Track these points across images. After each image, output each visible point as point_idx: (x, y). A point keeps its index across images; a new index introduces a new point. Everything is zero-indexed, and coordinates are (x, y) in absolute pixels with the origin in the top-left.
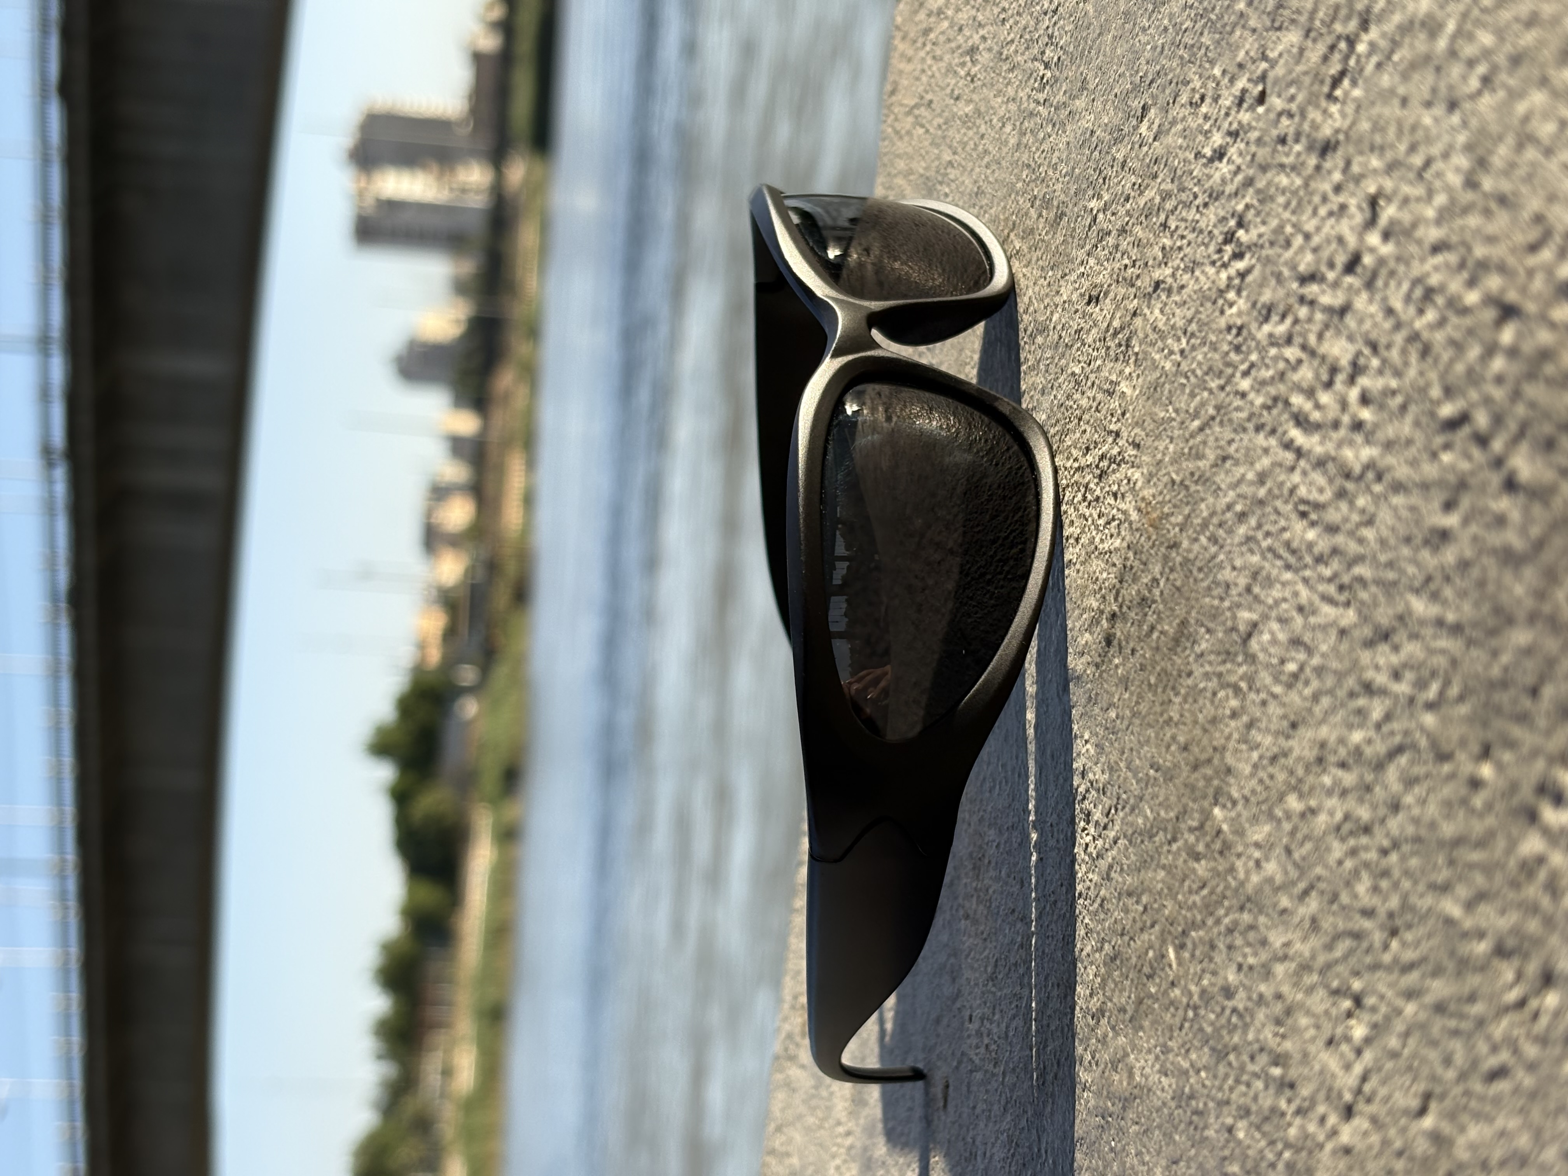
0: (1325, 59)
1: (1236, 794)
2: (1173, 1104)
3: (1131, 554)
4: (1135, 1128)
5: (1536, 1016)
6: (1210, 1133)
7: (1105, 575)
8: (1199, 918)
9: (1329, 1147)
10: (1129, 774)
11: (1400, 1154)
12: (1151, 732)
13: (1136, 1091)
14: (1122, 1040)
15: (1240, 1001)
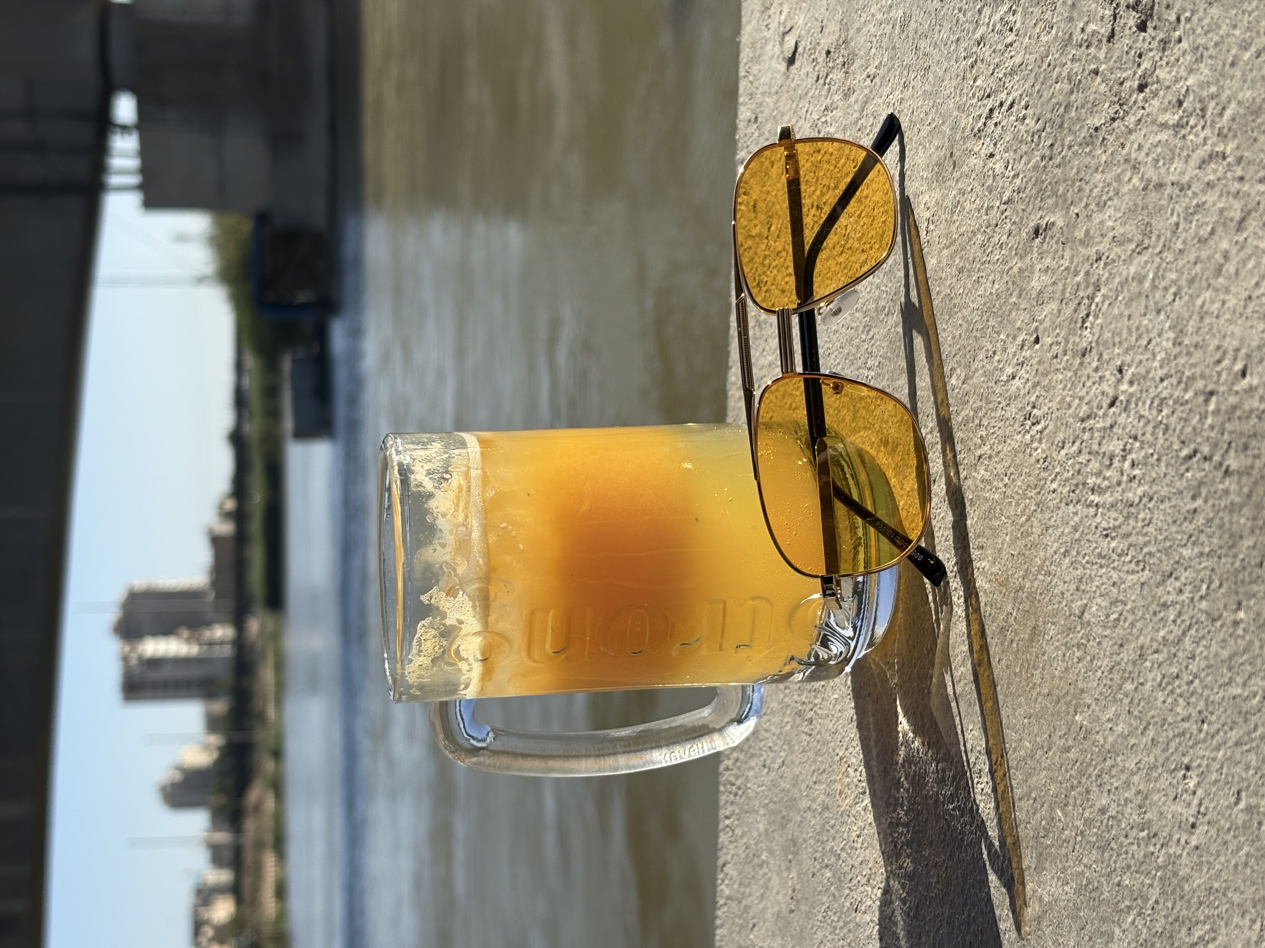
0: (1076, 310)
1: (1089, 701)
2: (1075, 897)
4: (1050, 929)
6: (1106, 895)
8: (1075, 782)
9: (1185, 853)
11: (1229, 829)
15: (1113, 811)
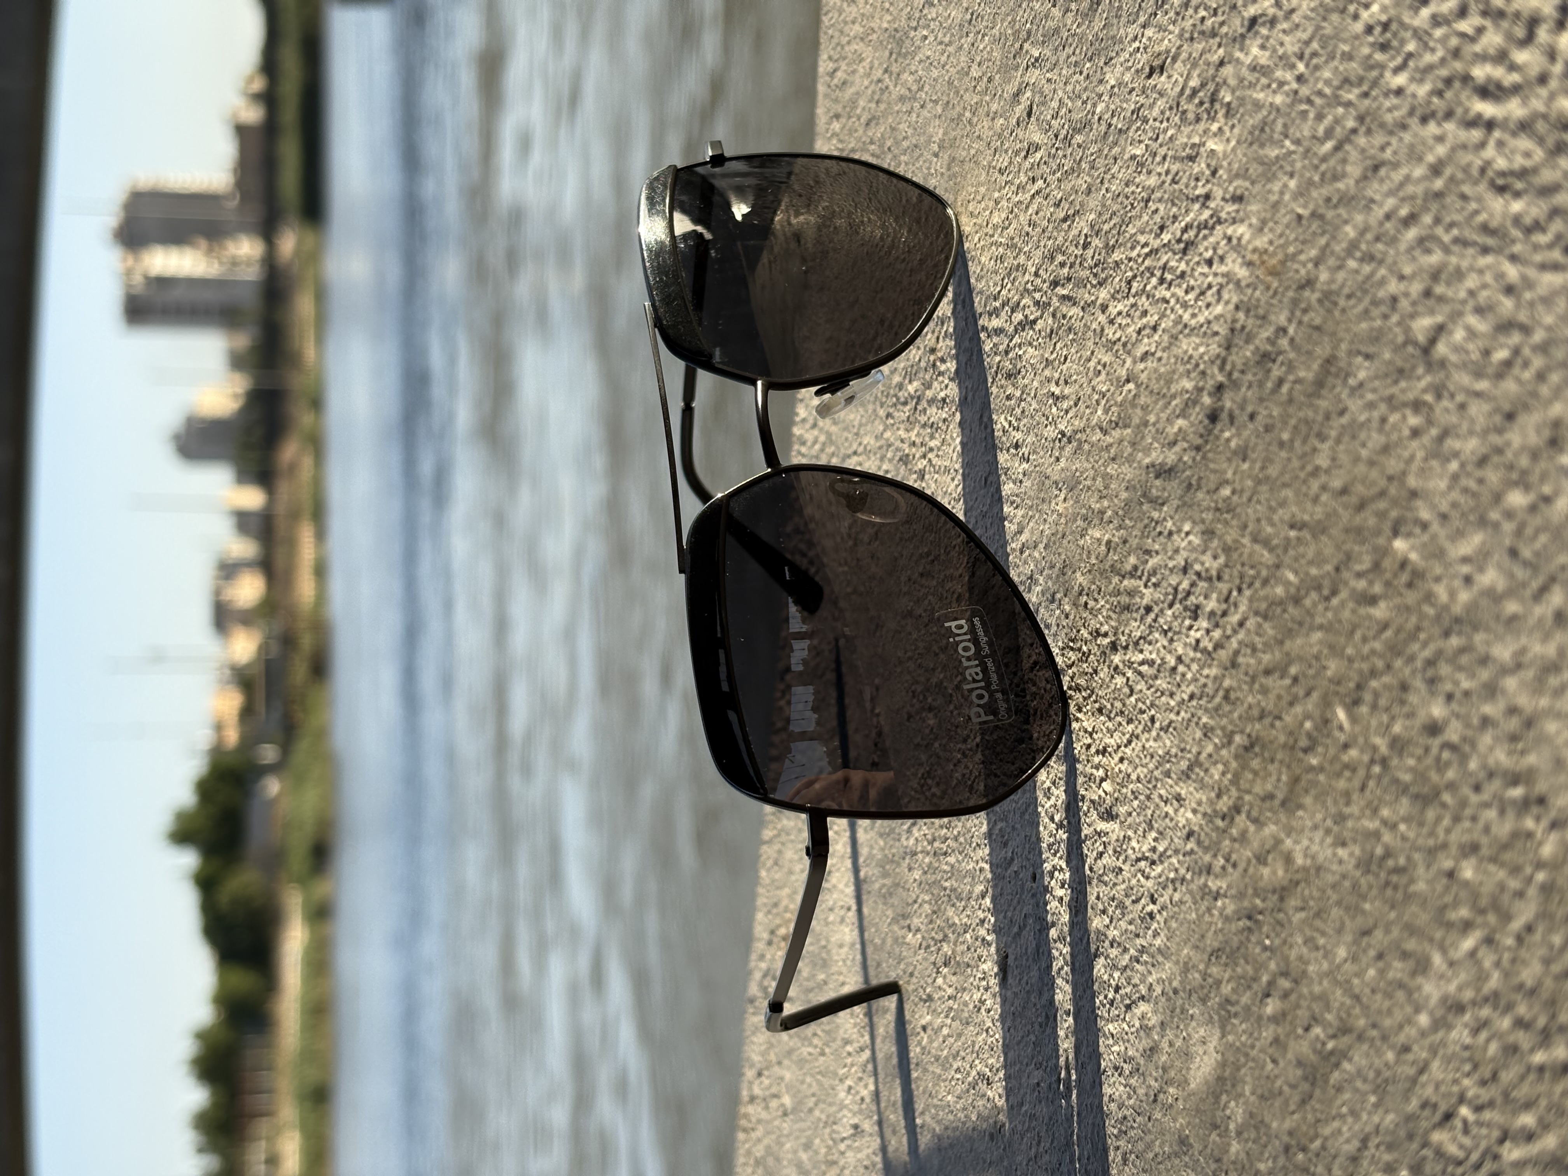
3: (1241, 315)
4: (1302, 915)
6: (1421, 886)
7: (1202, 350)
10: (1257, 547)
12: (1288, 493)
13: (1298, 876)
14: (1271, 829)
15: (1453, 734)
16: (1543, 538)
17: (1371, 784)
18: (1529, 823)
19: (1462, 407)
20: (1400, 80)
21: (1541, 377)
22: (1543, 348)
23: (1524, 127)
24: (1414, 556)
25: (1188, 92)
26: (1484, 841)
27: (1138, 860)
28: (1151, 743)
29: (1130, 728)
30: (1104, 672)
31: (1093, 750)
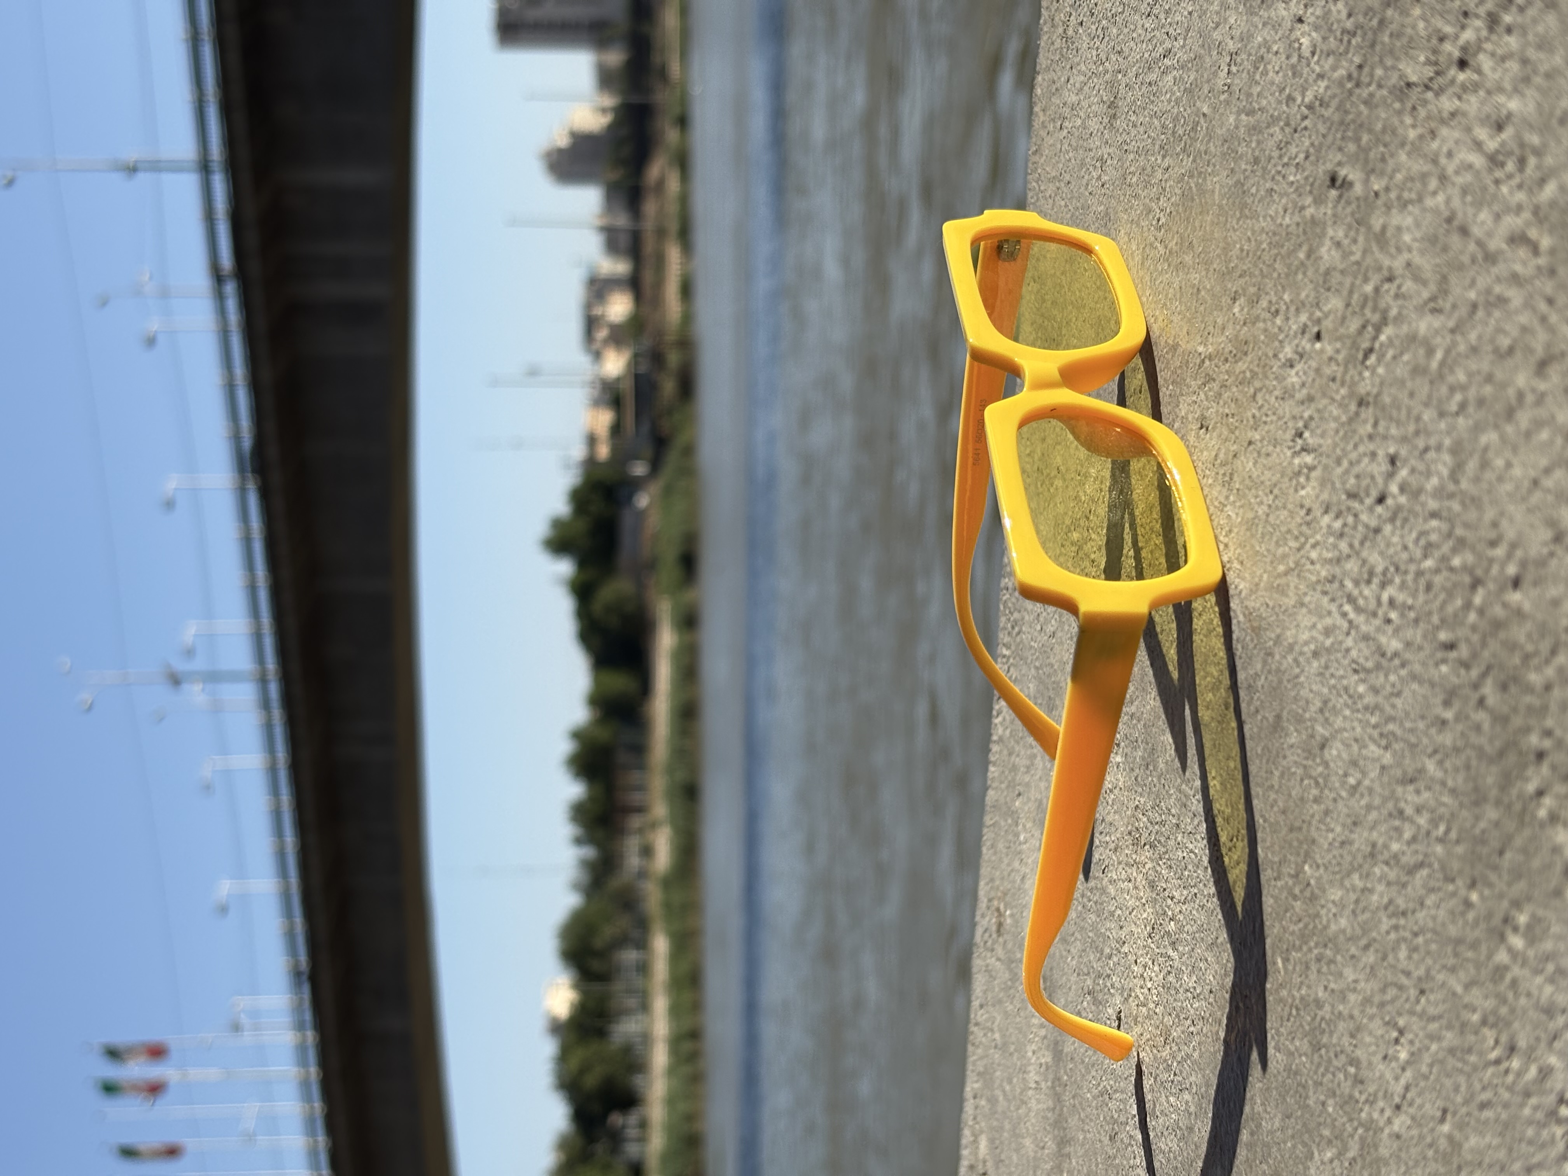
1: (1320, 861)
2: (1285, 1074)
5: (1507, 1071)
8: (1297, 943)
9: (1387, 1131)
11: (1430, 1146)
16: (1367, 915)
17: (1292, 1019)
18: (1357, 1094)
19: (1335, 800)
20: (1314, 555)
21: (1369, 808)
22: (1370, 790)
23: (1366, 638)
24: (1312, 882)
25: (1219, 461)
26: (1338, 1093)
27: (1187, 991)
28: (1194, 912)
29: (1185, 892)
30: (1171, 843)
31: (1167, 894)
